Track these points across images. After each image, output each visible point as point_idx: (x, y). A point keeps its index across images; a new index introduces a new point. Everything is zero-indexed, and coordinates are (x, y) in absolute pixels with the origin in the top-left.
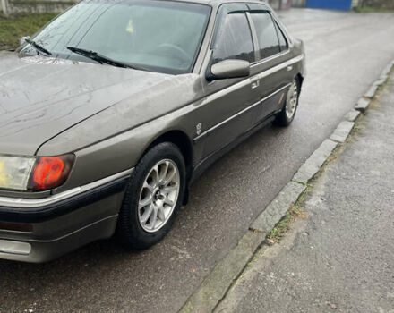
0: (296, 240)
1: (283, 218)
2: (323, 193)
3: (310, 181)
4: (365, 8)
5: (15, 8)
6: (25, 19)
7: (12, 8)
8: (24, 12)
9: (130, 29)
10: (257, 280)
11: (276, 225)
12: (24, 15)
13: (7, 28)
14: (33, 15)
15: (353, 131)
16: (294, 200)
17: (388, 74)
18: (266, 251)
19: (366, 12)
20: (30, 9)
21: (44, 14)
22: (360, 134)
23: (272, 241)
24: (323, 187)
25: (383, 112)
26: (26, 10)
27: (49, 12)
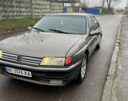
0: (121, 77)
1: (115, 72)
2: (121, 65)
3: (116, 62)
4: (103, 14)
5: (3, 18)
6: (7, 21)
7: (2, 18)
8: (6, 19)
9: (62, 23)
10: (117, 87)
11: (114, 74)
12: (6, 20)
13: (2, 24)
14: (9, 20)
15: (119, 49)
16: (115, 67)
17: (120, 32)
18: (115, 80)
19: (104, 15)
20: (8, 18)
21: (12, 19)
22: (122, 49)
23: (115, 78)
24: (120, 64)
25: (124, 43)
26: (6, 18)
27: (13, 18)
